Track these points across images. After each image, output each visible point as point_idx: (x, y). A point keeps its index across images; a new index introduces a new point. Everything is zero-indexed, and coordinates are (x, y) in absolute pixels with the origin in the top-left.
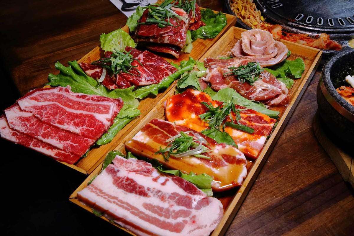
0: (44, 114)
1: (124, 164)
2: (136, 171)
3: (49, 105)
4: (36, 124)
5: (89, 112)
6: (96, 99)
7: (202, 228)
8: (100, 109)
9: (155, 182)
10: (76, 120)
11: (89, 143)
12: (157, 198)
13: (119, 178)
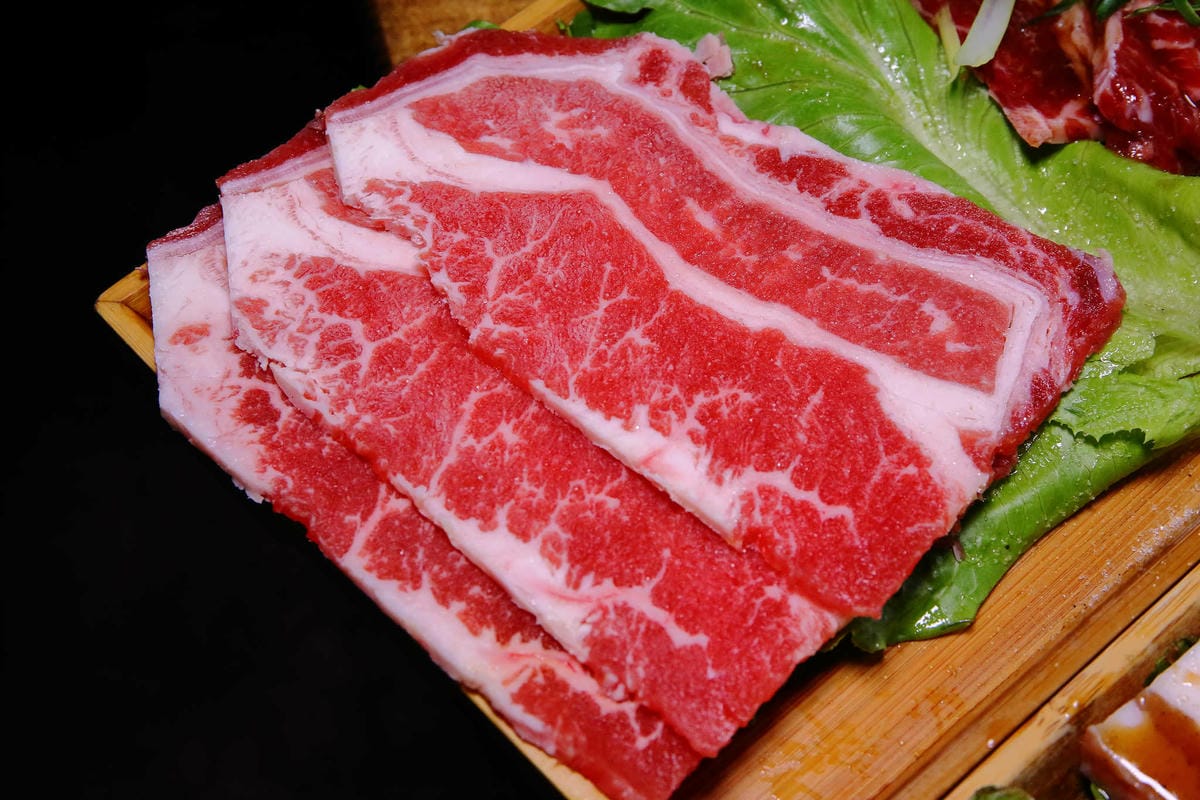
0: (493, 283)
3: (544, 201)
4: (423, 356)
5: (836, 331)
6: (906, 212)
8: (925, 322)
10: (724, 393)
11: (792, 646)
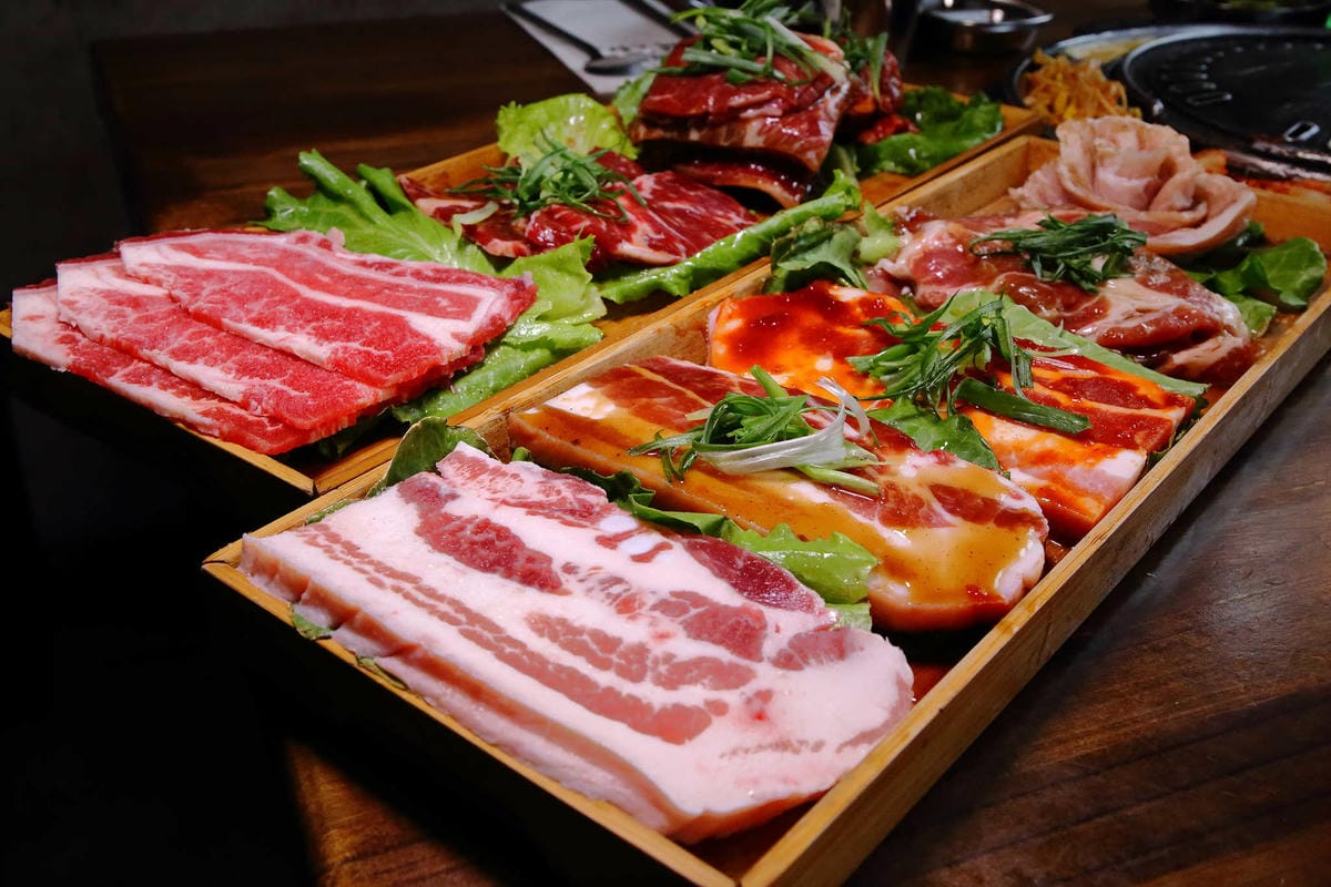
1: (485, 477)
2: (532, 508)
3: (235, 272)
4: (165, 318)
5: (390, 306)
6: (431, 274)
7: (796, 752)
8: (436, 303)
9: (607, 550)
10: (326, 323)
11: (359, 398)
12: (603, 601)
13: (448, 519)
